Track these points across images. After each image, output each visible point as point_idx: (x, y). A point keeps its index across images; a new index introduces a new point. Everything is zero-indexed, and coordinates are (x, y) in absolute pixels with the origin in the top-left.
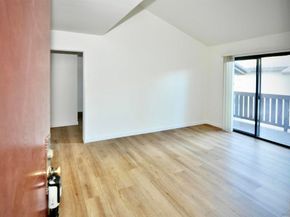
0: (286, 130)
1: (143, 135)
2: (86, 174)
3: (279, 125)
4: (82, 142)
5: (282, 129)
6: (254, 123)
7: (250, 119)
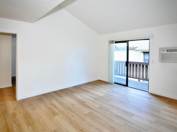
0: (139, 81)
1: (62, 90)
2: (19, 125)
3: (136, 78)
4: (15, 99)
5: (137, 80)
6: (125, 78)
7: (124, 76)
